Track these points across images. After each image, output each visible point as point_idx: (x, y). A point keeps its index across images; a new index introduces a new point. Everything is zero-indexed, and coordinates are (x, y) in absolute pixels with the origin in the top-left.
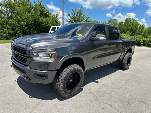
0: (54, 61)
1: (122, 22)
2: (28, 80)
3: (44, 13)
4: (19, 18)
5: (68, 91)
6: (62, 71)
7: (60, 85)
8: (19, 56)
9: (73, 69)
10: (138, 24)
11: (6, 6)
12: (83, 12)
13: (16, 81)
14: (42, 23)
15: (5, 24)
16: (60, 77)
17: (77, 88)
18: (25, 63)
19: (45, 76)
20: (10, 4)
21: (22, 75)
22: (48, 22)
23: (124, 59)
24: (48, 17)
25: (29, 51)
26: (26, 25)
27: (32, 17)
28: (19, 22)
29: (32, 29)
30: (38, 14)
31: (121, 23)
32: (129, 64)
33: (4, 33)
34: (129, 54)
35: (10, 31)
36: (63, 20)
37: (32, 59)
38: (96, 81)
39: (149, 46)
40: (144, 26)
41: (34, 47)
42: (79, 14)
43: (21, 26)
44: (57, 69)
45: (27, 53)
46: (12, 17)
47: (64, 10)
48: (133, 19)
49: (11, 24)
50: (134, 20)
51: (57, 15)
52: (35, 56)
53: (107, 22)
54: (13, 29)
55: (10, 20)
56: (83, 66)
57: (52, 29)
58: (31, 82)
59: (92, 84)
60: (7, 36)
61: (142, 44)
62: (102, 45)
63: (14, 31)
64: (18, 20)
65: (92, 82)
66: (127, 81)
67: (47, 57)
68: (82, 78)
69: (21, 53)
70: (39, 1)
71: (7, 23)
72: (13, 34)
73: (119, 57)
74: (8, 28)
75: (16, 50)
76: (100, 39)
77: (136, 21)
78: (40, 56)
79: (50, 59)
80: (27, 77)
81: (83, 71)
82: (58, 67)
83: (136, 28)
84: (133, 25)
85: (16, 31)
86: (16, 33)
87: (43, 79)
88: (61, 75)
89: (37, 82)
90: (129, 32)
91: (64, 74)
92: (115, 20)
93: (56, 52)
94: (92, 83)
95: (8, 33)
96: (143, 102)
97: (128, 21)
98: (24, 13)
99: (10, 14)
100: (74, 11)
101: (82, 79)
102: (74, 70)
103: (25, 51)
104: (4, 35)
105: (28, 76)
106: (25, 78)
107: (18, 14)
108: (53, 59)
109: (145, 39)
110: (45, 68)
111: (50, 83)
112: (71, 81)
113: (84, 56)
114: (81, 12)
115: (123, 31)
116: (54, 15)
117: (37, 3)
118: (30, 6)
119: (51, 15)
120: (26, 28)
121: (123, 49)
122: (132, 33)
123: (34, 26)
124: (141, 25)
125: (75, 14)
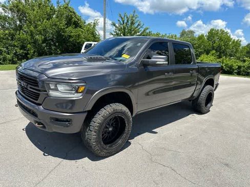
0: (81, 98)
1: (203, 35)
2: (41, 127)
3: (74, 21)
4: (32, 28)
5: (105, 146)
6: (96, 114)
7: (92, 135)
8: (26, 89)
9: (114, 110)
10: (229, 39)
11: (11, 9)
12: (138, 19)
13: (23, 130)
14: (70, 36)
15: (10, 38)
16: (92, 123)
17: (120, 141)
18: (37, 100)
19: (68, 120)
20: (17, 6)
21: (33, 119)
22: (79, 35)
23: (201, 95)
24: (80, 27)
25: (43, 82)
26: (45, 41)
27: (54, 27)
28: (32, 35)
29: (53, 47)
30: (64, 22)
31: (201, 37)
32: (209, 105)
33: (9, 54)
34: (208, 87)
35: (18, 50)
36: (105, 32)
37: (47, 94)
38: (153, 130)
39: (247, 74)
40: (240, 41)
41: (51, 75)
42: (130, 22)
43: (35, 42)
44: (87, 109)
45: (40, 84)
46: (21, 27)
47: (107, 16)
48: (221, 30)
49: (19, 39)
50: (223, 32)
51: (94, 23)
52: (52, 89)
53: (178, 36)
54: (23, 47)
55: (18, 32)
56: (129, 105)
57: (85, 48)
58: (47, 130)
60: (13, 59)
61: (236, 71)
62: (162, 73)
63: (25, 50)
64: (31, 31)
65: (147, 133)
66: (204, 131)
67: (72, 90)
68: (128, 125)
69: (30, 84)
70: (65, 1)
71: (12, 36)
72: (24, 54)
73: (192, 93)
74: (15, 46)
75: (23, 80)
76: (158, 63)
77: (227, 33)
78: (59, 89)
79: (76, 94)
80: (39, 123)
81: (129, 113)
82: (89, 108)
83: (226, 45)
84: (221, 39)
85: (28, 50)
86: (28, 54)
87: (64, 126)
88: (94, 119)
89: (54, 130)
90: (214, 51)
91: (98, 119)
92: (192, 32)
93: (85, 83)
94: (146, 135)
95: (15, 54)
96: (227, 165)
97: (212, 34)
98: (40, 20)
99: (18, 23)
100: (123, 17)
101: (129, 128)
102: (115, 112)
103: (36, 81)
104: (9, 57)
105: (41, 121)
106: (36, 124)
107: (30, 22)
108: (81, 94)
109: (241, 64)
110: (68, 108)
111: (75, 132)
112: (110, 129)
113: (132, 90)
114: (134, 19)
115: (205, 50)
116: (89, 24)
117: (62, 4)
118: (51, 9)
119: (85, 24)
120: (44, 45)
121: (199, 79)
122: (220, 53)
123: (57, 42)
124: (234, 40)
125: (123, 22)
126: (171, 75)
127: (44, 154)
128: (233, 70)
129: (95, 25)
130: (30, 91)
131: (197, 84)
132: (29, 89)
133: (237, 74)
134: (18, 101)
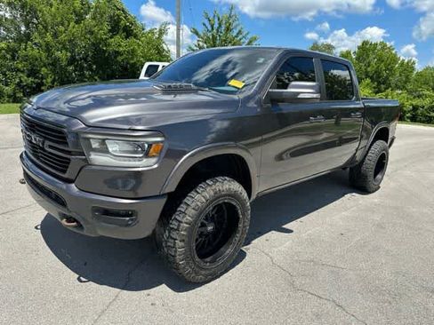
0: (156, 166)
1: (348, 53)
2: (75, 227)
3: (122, 26)
4: (49, 38)
5: (201, 263)
8: (43, 149)
9: (216, 193)
10: (395, 59)
11: (10, 4)
12: (237, 22)
13: (36, 228)
14: (118, 53)
15: (8, 56)
17: (229, 251)
18: (64, 172)
19: (129, 213)
21: (56, 211)
22: (133, 51)
24: (136, 36)
25: (77, 134)
26: (72, 61)
27: (88, 36)
28: (48, 48)
29: (87, 73)
30: (106, 27)
32: (379, 176)
33: (7, 85)
35: (24, 78)
37: (86, 160)
38: (284, 226)
39: (428, 121)
40: (414, 63)
41: (92, 121)
42: (224, 27)
43: (54, 64)
44: (167, 191)
45: (70, 139)
46: (28, 37)
48: (381, 43)
49: (26, 58)
50: (384, 45)
51: (160, 30)
52: (95, 150)
54: (33, 73)
55: (23, 46)
57: (146, 73)
58: (85, 232)
60: (15, 94)
61: (409, 115)
62: (304, 117)
63: (36, 78)
64: (47, 44)
65: (273, 232)
67: (136, 152)
68: (243, 215)
69: (50, 140)
72: (34, 86)
73: (352, 154)
74: (18, 70)
75: (34, 132)
76: (301, 96)
77: (391, 49)
78: (110, 150)
79: (145, 160)
80: (70, 220)
81: (245, 195)
82: (171, 187)
83: (390, 69)
84: (380, 60)
85: (42, 78)
86: (42, 84)
87: (121, 225)
89: (101, 233)
90: (368, 81)
92: (330, 47)
93: (164, 136)
94: (273, 235)
95: (18, 84)
99: (23, 28)
100: (211, 18)
101: (244, 224)
102: (218, 195)
103: (61, 132)
104: (9, 90)
105: (74, 215)
106: (64, 222)
107: (46, 28)
108: (154, 160)
109: (416, 102)
110: (129, 187)
111: (142, 237)
112: (210, 228)
113: (251, 150)
114: (231, 21)
116: (151, 32)
118: (82, 4)
119: (144, 32)
120: (71, 68)
121: (365, 129)
122: (379, 83)
123: (94, 63)
124: (403, 60)
125: (212, 26)
126: (322, 121)
127: (79, 279)
128: (405, 112)
129: (162, 32)
130: (50, 153)
131: (362, 138)
132: (47, 149)
134: (25, 174)
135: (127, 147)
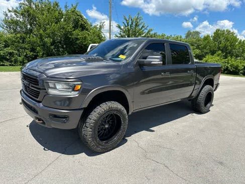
0: (77, 95)
1: (208, 36)
2: (42, 123)
3: (80, 24)
4: (41, 31)
5: (101, 143)
6: (92, 111)
7: (88, 132)
8: (29, 87)
9: (109, 108)
10: (235, 39)
11: (22, 14)
12: (142, 21)
13: (27, 126)
14: (77, 39)
15: (21, 41)
16: (88, 120)
17: (116, 138)
18: (37, 98)
19: (65, 117)
20: (28, 11)
22: (85, 38)
23: (200, 95)
24: (87, 30)
26: (53, 43)
27: (62, 30)
28: (41, 38)
29: (61, 49)
30: (71, 25)
31: (206, 38)
32: (209, 105)
33: (20, 56)
34: (208, 87)
35: (28, 52)
36: (110, 35)
37: (47, 92)
38: (151, 129)
41: (50, 75)
42: (134, 24)
43: (44, 45)
45: (40, 83)
46: (31, 31)
47: (112, 18)
48: (227, 31)
49: (29, 42)
50: (229, 32)
51: (100, 26)
52: (52, 88)
53: (184, 37)
54: (33, 50)
55: (28, 36)
56: (126, 105)
58: (46, 126)
59: (144, 133)
60: (23, 61)
63: (35, 52)
64: (41, 35)
65: (144, 131)
67: (69, 89)
68: (124, 122)
69: (32, 83)
70: (72, 5)
71: (23, 39)
72: (33, 57)
74: (25, 48)
75: (26, 80)
76: (153, 63)
77: (233, 33)
78: (57, 88)
79: (72, 92)
80: (39, 120)
81: (125, 112)
82: (85, 105)
83: (232, 45)
84: (227, 40)
85: (37, 53)
86: (37, 56)
87: (62, 123)
88: (90, 116)
89: (53, 127)
90: (220, 52)
91: (94, 116)
92: (198, 33)
93: (82, 81)
95: (25, 56)
97: (218, 34)
98: (49, 24)
99: (29, 27)
100: (127, 19)
101: (125, 125)
102: (111, 109)
103: (36, 80)
104: (20, 59)
105: (41, 118)
106: (37, 121)
107: (40, 26)
108: (77, 92)
110: (66, 105)
112: (107, 126)
113: (128, 90)
114: (138, 21)
115: (211, 51)
116: (95, 27)
117: (70, 8)
118: (59, 13)
119: (92, 27)
120: (53, 47)
121: (197, 79)
122: (227, 53)
123: (65, 45)
124: (241, 40)
125: (128, 24)
126: (168, 75)
127: (44, 149)
128: (239, 70)
129: (101, 28)
131: (196, 83)
132: (30, 87)
133: (243, 75)
134: (22, 100)
135: (65, 86)
